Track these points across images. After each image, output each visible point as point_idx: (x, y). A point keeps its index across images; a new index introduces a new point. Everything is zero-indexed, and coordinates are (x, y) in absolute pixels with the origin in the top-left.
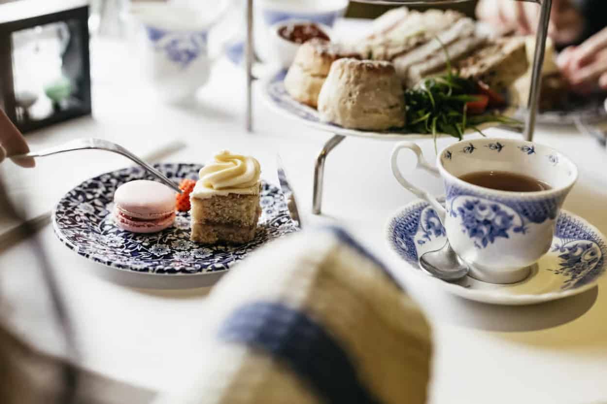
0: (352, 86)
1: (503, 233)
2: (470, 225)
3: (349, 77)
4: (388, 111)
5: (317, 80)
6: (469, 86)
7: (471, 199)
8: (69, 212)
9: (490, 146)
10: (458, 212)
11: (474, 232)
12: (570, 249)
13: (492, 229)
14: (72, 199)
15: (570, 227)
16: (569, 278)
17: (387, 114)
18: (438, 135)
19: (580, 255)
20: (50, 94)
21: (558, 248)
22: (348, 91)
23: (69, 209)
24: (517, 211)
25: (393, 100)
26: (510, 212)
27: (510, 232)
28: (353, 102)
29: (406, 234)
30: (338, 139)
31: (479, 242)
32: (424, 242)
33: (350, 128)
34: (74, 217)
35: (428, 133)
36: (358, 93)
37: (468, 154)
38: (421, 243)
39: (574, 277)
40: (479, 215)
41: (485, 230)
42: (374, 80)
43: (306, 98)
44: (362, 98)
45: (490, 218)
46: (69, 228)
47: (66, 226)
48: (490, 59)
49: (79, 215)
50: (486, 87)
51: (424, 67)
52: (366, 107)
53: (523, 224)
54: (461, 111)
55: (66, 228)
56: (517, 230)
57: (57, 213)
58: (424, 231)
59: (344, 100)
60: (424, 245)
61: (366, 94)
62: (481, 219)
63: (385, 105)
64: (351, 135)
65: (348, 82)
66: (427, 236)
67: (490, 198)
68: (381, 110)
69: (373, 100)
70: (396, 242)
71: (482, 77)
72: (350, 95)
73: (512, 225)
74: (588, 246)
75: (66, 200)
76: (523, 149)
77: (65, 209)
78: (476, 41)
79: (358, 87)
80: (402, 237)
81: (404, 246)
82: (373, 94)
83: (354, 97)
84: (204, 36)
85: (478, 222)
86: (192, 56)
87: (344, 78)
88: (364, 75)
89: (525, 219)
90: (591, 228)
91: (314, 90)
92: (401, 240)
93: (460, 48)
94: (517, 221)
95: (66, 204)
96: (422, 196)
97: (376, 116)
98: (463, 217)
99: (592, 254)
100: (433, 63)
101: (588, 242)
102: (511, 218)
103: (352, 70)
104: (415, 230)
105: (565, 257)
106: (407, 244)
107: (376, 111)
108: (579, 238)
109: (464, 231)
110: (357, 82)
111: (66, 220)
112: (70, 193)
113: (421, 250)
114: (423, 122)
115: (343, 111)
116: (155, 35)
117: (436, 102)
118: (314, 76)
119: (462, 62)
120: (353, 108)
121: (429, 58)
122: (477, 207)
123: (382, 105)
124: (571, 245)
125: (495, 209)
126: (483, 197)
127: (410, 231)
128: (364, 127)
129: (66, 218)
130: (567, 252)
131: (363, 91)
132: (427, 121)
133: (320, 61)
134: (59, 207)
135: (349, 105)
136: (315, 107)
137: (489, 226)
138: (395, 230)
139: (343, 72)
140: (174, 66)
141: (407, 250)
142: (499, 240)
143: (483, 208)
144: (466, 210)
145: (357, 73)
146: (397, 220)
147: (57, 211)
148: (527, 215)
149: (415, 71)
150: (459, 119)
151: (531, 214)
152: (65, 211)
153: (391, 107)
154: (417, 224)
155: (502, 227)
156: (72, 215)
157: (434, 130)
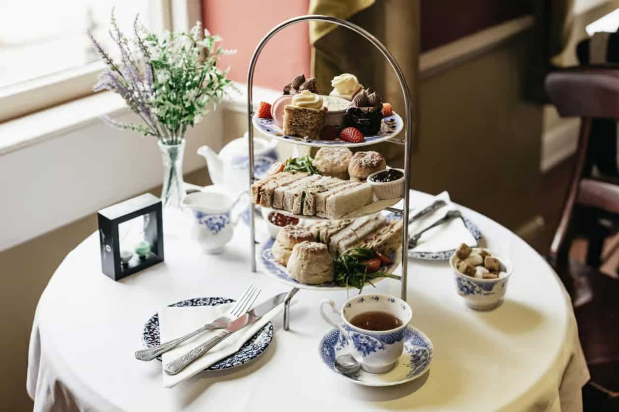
0: (303, 261)
1: (373, 349)
2: (357, 345)
3: (302, 256)
4: (323, 274)
5: (288, 251)
6: (370, 254)
7: (356, 333)
8: (151, 333)
9: (373, 298)
10: (351, 338)
11: (359, 349)
12: (417, 352)
13: (367, 347)
14: (152, 324)
15: (418, 339)
16: (412, 369)
17: (323, 276)
18: (349, 287)
19: (420, 356)
20: (138, 252)
21: (411, 351)
22: (301, 264)
23: (151, 330)
24: (378, 339)
25: (325, 268)
26: (375, 340)
27: (376, 349)
28: (304, 270)
29: (330, 345)
30: (296, 290)
31: (362, 354)
32: (340, 349)
33: (303, 283)
34: (153, 336)
35: (344, 286)
36: (306, 265)
37: (360, 302)
38: (338, 349)
39: (414, 369)
40: (361, 341)
41: (365, 348)
42: (315, 257)
43: (282, 261)
44: (309, 268)
45: (366, 342)
46: (151, 343)
47: (150, 342)
48: (385, 235)
49: (156, 334)
50: (380, 255)
51: (347, 242)
52: (310, 273)
53: (383, 345)
54: (363, 272)
55: (149, 343)
56: (380, 348)
57: (144, 334)
58: (341, 342)
59: (299, 269)
60: (340, 351)
61: (311, 266)
62: (362, 342)
63: (321, 271)
64: (303, 288)
65: (301, 259)
66: (342, 345)
67: (364, 333)
68: (319, 274)
69: (315, 269)
70: (323, 351)
71: (379, 247)
72: (302, 266)
73: (377, 346)
74: (425, 351)
75: (149, 325)
76: (389, 300)
77: (149, 331)
78: (379, 222)
79: (306, 262)
80: (327, 348)
81: (328, 353)
82: (314, 265)
83: (305, 267)
84: (228, 214)
85: (360, 344)
86: (220, 226)
87: (299, 257)
88: (309, 256)
89: (384, 343)
90: (427, 340)
91: (286, 257)
92: (326, 350)
93: (369, 228)
94: (379, 344)
95: (149, 328)
96: (336, 326)
97: (317, 277)
98: (354, 341)
99: (426, 356)
100: (353, 238)
101: (425, 348)
102: (376, 342)
103: (303, 252)
104: (336, 342)
105: (414, 356)
106: (329, 351)
107: (316, 275)
108: (422, 346)
109: (355, 348)
110: (306, 258)
111: (149, 338)
112: (151, 320)
113: (338, 355)
114: (342, 280)
115: (299, 274)
116: (200, 215)
117: (349, 268)
118: (286, 249)
119: (369, 237)
120: (304, 273)
121: (350, 235)
122: (359, 337)
123: (319, 271)
124: (417, 349)
125: (368, 338)
126: (361, 332)
127: (333, 343)
128: (311, 283)
129: (149, 336)
130: (415, 353)
131: (309, 264)
132: (343, 280)
133: (289, 241)
134: (145, 330)
135: (302, 271)
136: (285, 266)
137: (366, 346)
138: (324, 343)
139: (298, 253)
140: (211, 232)
141: (329, 355)
142: (372, 353)
143: (362, 338)
144: (355, 338)
145: (306, 254)
146: (326, 337)
147: (144, 332)
148: (384, 341)
149: (342, 245)
150: (361, 277)
151: (386, 341)
152: (149, 332)
153: (325, 272)
154: (337, 338)
155: (373, 346)
156: (152, 334)
157: (347, 285)
